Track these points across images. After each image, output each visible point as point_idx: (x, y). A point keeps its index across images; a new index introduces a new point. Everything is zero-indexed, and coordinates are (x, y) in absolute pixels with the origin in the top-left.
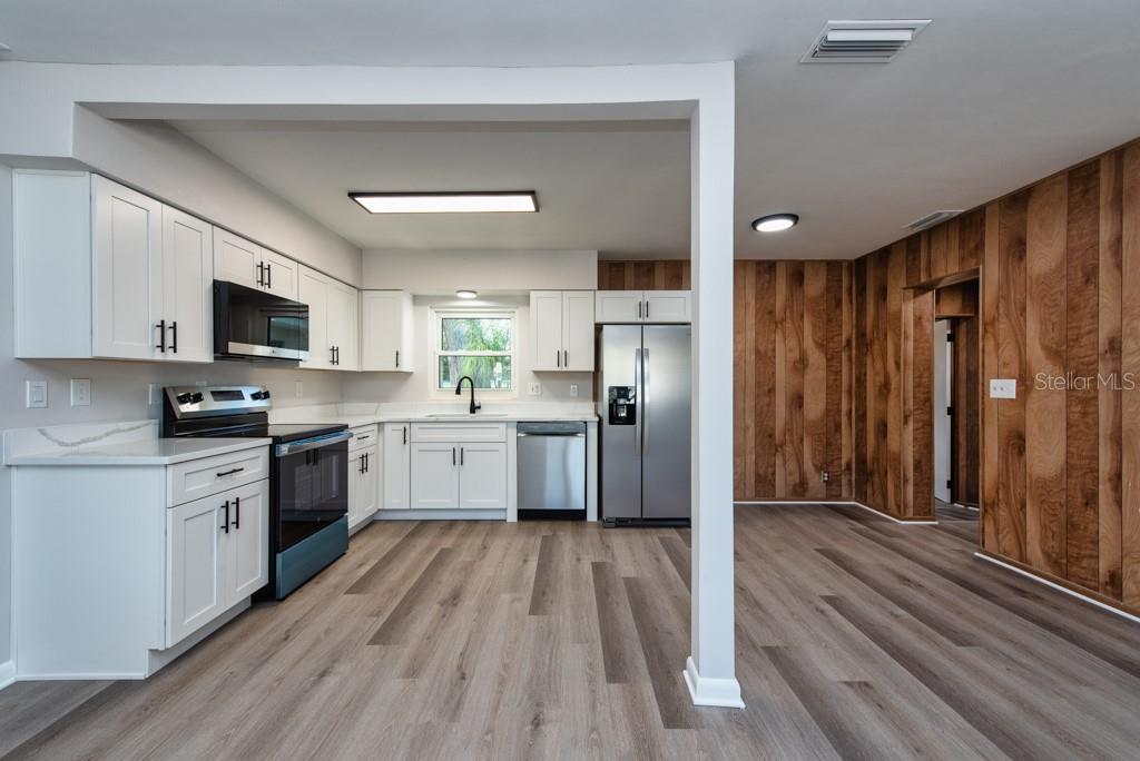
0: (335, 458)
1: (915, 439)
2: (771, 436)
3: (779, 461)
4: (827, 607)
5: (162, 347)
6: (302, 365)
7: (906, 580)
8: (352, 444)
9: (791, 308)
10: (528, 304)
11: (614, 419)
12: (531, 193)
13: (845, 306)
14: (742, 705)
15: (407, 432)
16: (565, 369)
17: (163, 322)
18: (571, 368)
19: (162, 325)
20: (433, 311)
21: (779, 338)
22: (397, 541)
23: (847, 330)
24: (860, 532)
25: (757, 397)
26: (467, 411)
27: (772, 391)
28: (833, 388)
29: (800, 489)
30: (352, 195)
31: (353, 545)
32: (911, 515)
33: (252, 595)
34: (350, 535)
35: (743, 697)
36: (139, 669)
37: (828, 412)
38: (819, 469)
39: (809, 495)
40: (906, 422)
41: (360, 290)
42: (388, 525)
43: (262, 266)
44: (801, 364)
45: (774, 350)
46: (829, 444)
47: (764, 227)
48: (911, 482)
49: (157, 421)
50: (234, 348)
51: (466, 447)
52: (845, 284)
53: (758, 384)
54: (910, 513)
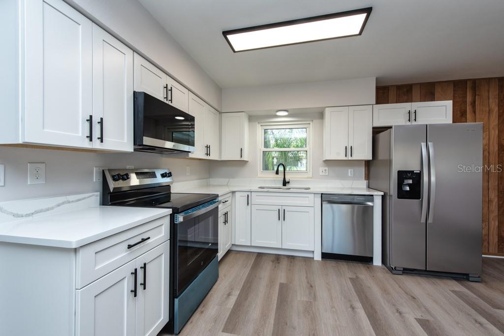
5: (90, 138)
6: (190, 155)
8: (220, 206)
15: (249, 197)
16: (350, 158)
17: (91, 117)
19: (90, 120)
20: (259, 125)
26: (281, 185)
41: (220, 113)
42: (238, 255)
43: (167, 87)
49: (99, 193)
51: (287, 209)
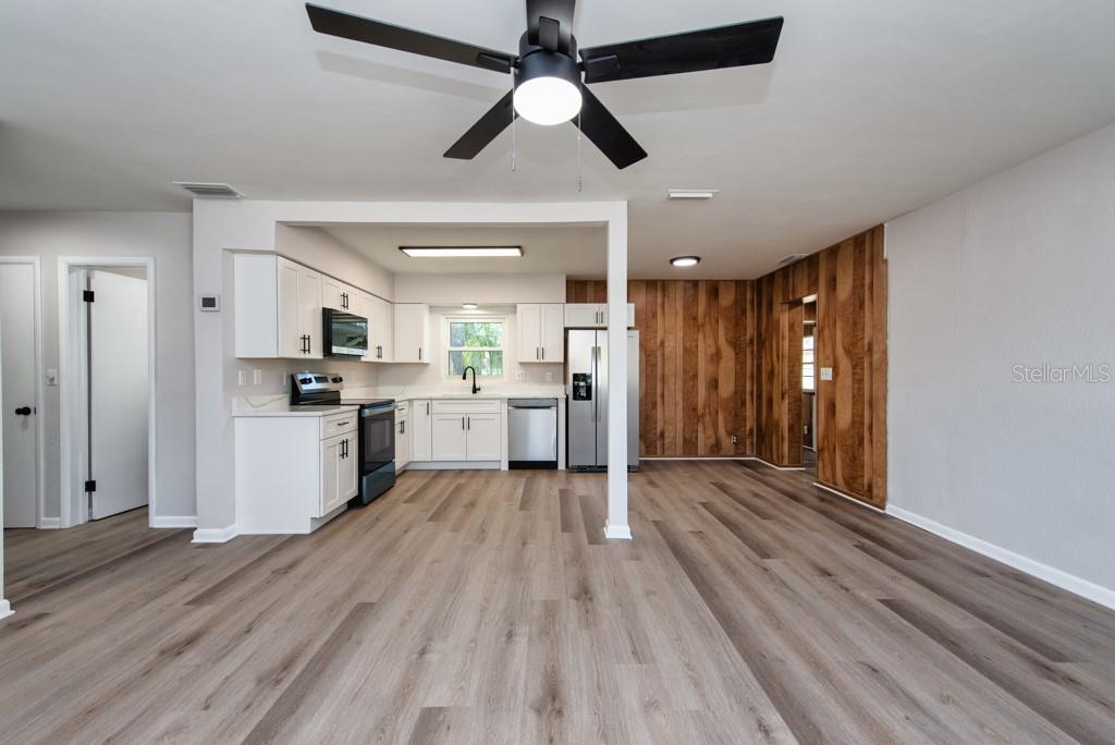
0: (387, 422)
1: (789, 410)
2: (695, 409)
3: (700, 428)
4: (700, 507)
7: (756, 495)
9: (709, 314)
10: (515, 312)
11: (577, 396)
12: (519, 247)
13: (749, 313)
14: (631, 538)
18: (547, 360)
21: (700, 337)
22: (426, 480)
23: (750, 331)
24: (747, 474)
25: (685, 381)
27: (695, 376)
28: (740, 376)
29: (716, 448)
30: (401, 248)
31: (398, 481)
32: (786, 463)
33: (348, 502)
34: (397, 473)
35: (632, 533)
36: (305, 528)
37: (736, 393)
38: (729, 434)
39: (722, 452)
40: (783, 398)
44: (717, 356)
45: (697, 347)
46: (736, 416)
47: (676, 263)
48: (787, 440)
50: (335, 349)
52: (749, 297)
53: (685, 372)
54: (786, 462)
